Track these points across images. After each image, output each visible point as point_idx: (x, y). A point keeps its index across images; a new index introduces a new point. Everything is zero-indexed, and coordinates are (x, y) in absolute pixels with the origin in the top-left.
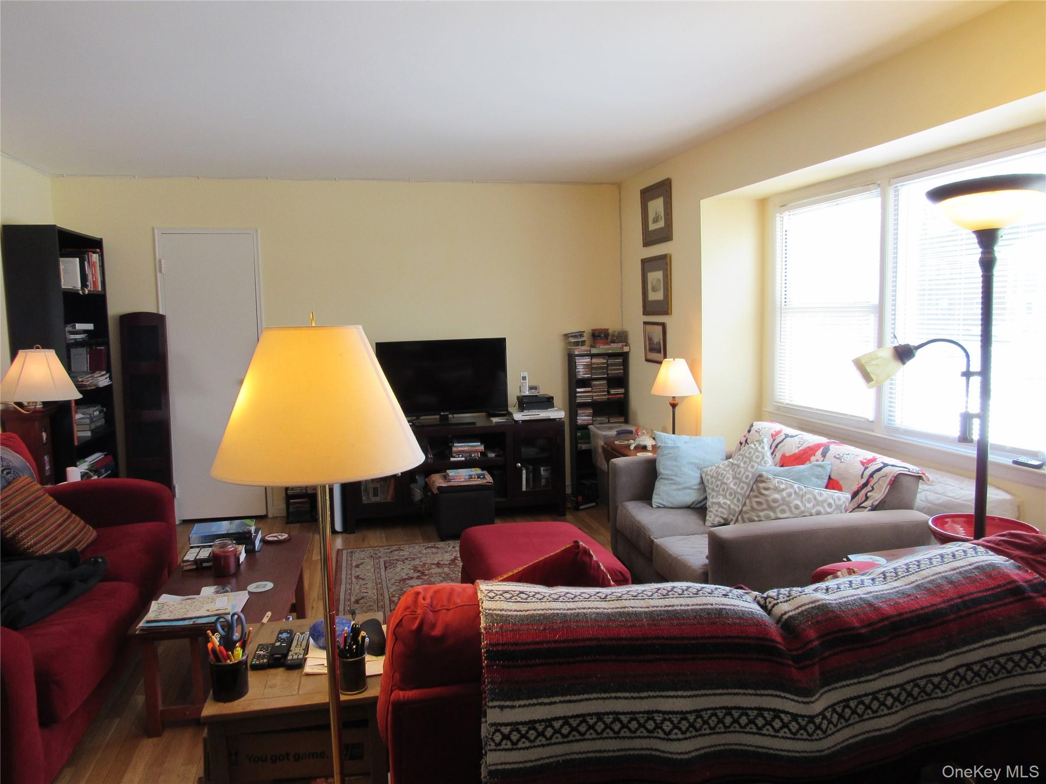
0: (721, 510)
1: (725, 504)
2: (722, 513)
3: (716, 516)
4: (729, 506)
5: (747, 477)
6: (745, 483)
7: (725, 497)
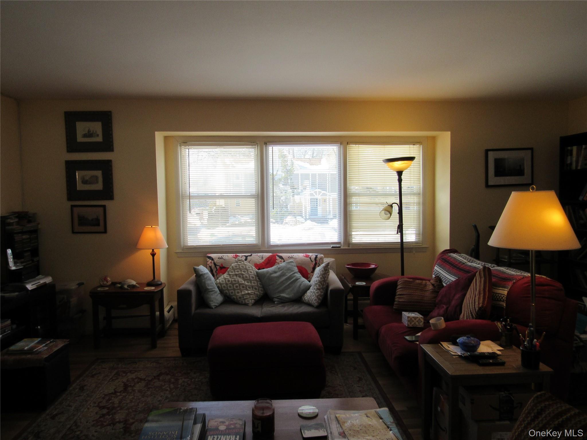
0: (251, 296)
1: (252, 292)
2: (253, 297)
3: (251, 300)
4: (254, 293)
5: (253, 277)
6: (253, 280)
7: (247, 290)
